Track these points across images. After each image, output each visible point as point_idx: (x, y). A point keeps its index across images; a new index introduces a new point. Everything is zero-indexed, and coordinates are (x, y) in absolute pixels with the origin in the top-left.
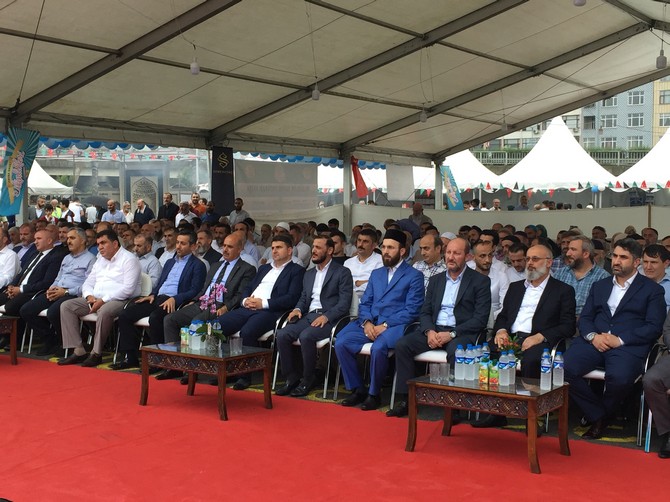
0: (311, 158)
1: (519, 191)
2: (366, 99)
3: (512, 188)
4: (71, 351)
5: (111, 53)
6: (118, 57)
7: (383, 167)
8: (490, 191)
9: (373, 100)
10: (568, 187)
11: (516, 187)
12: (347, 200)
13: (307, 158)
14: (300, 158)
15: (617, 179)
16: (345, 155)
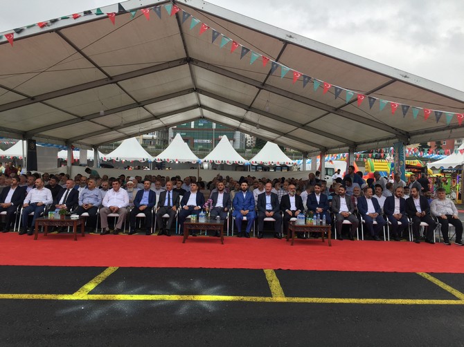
1: (118, 161)
3: (115, 159)
4: (104, 229)
5: (29, 97)
6: (32, 100)
7: (78, 150)
8: (106, 160)
10: (139, 160)
12: (69, 164)
13: (55, 145)
14: (52, 145)
15: (157, 158)
16: (69, 144)
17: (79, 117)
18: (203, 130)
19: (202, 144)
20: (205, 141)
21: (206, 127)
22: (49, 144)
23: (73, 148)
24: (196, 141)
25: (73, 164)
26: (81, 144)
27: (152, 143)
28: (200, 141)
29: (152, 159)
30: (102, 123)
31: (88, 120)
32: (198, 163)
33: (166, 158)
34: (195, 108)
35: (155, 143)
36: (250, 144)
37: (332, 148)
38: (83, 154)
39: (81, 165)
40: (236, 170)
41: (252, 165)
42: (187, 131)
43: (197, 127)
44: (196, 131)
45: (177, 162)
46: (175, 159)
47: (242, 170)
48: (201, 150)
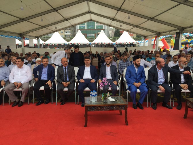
0: (14, 37)
1: (51, 44)
2: (33, 23)
3: (49, 44)
7: (28, 39)
8: (45, 45)
9: (34, 24)
11: (50, 44)
12: (23, 47)
13: (13, 37)
14: (12, 37)
15: (69, 42)
16: (22, 36)
17: (21, 19)
18: (90, 30)
19: (91, 36)
20: (92, 35)
21: (92, 29)
22: (10, 36)
23: (24, 38)
24: (88, 35)
25: (25, 47)
26: (29, 36)
27: (69, 37)
28: (90, 35)
29: (67, 43)
30: (36, 24)
31: (26, 21)
32: (89, 44)
33: (74, 43)
34: (87, 14)
35: (70, 36)
36: (111, 36)
37: (162, 33)
38: (31, 42)
39: (30, 47)
40: (108, 47)
41: (116, 45)
42: (84, 31)
43: (88, 29)
44: (87, 31)
45: (79, 44)
46: (78, 43)
47: (111, 47)
48: (90, 39)
